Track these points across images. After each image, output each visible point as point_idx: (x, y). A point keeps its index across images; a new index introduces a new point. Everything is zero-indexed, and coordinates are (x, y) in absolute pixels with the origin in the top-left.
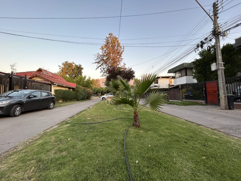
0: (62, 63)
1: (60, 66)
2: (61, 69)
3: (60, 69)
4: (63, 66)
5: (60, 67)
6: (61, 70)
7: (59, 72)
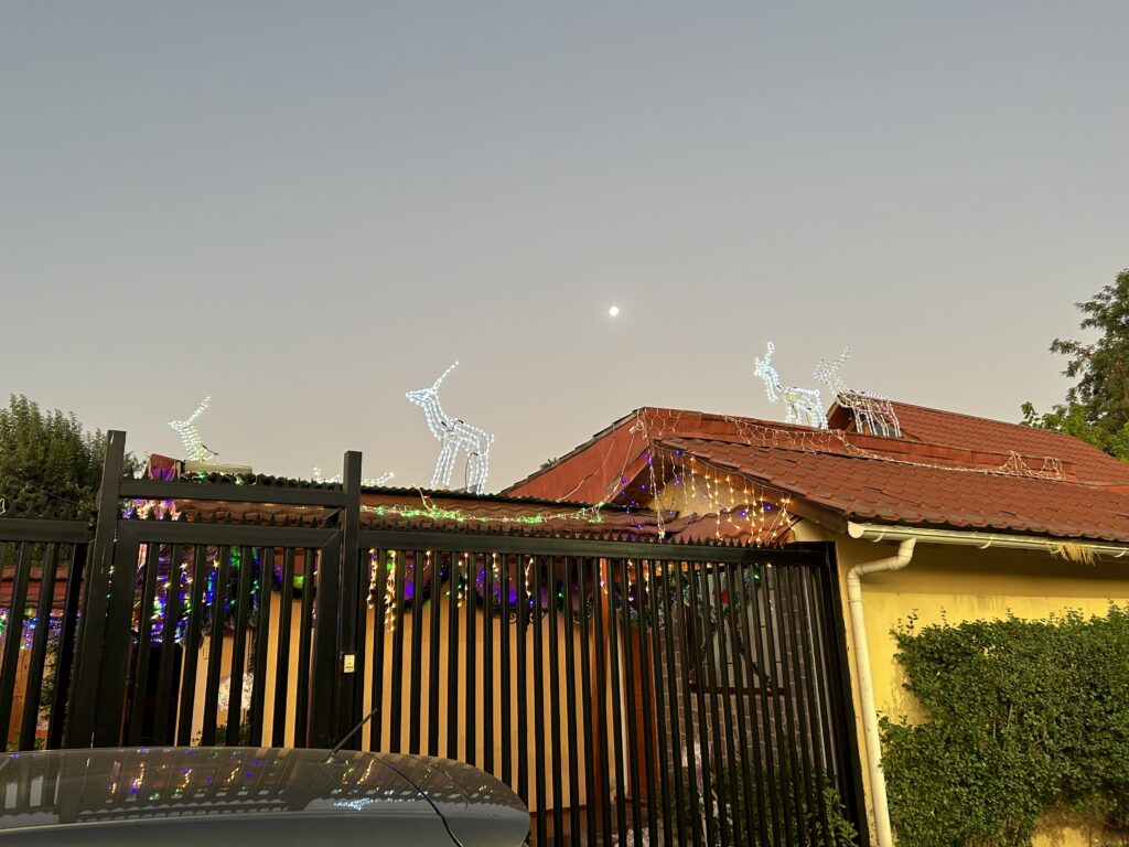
0: (1088, 307)
1: (1067, 348)
2: (1086, 368)
3: (1071, 372)
4: (1100, 333)
5: (1072, 357)
6: (1088, 380)
7: (1066, 404)
